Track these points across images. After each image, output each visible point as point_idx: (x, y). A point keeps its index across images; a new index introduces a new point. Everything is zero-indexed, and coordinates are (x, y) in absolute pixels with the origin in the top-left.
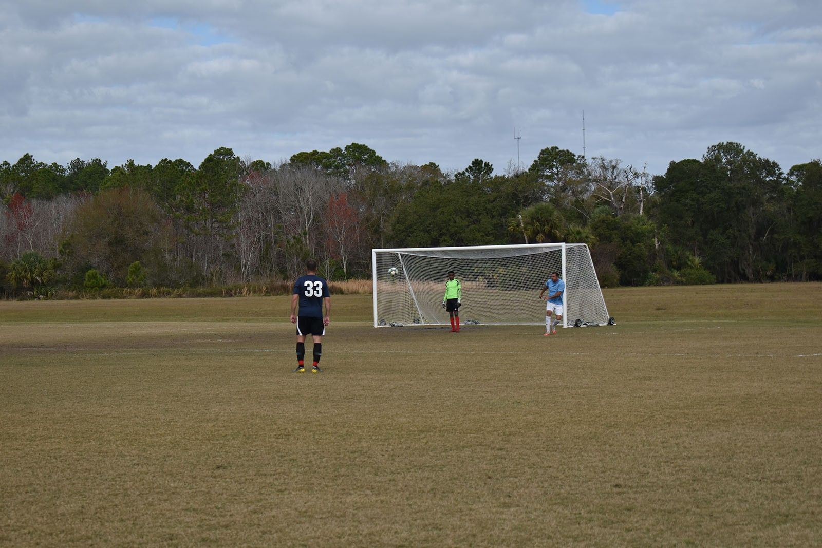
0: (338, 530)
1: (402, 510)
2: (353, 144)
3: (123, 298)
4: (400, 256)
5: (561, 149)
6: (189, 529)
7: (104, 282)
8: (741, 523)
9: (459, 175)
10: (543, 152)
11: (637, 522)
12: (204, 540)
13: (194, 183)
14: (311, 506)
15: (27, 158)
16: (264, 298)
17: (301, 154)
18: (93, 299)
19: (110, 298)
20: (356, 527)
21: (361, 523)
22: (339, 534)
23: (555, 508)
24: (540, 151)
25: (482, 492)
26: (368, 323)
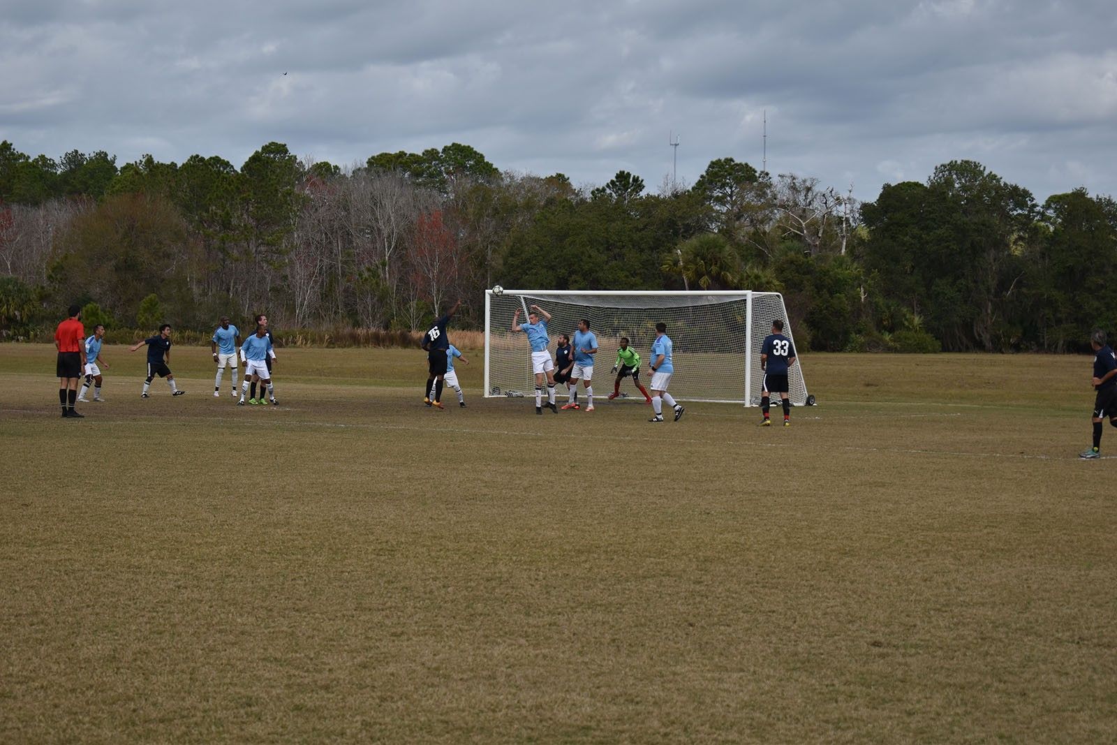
0: (489, 699)
1: (576, 671)
2: (454, 144)
4: (523, 301)
5: (737, 161)
6: (273, 689)
7: (107, 320)
8: (1070, 708)
9: (598, 192)
10: (713, 165)
11: (919, 701)
12: (298, 708)
13: (232, 190)
14: (444, 660)
15: (5, 147)
16: (327, 350)
17: (383, 156)
19: (115, 343)
20: (514, 695)
21: (521, 690)
22: (492, 705)
23: (796, 675)
24: (709, 163)
25: (686, 646)
26: (476, 391)
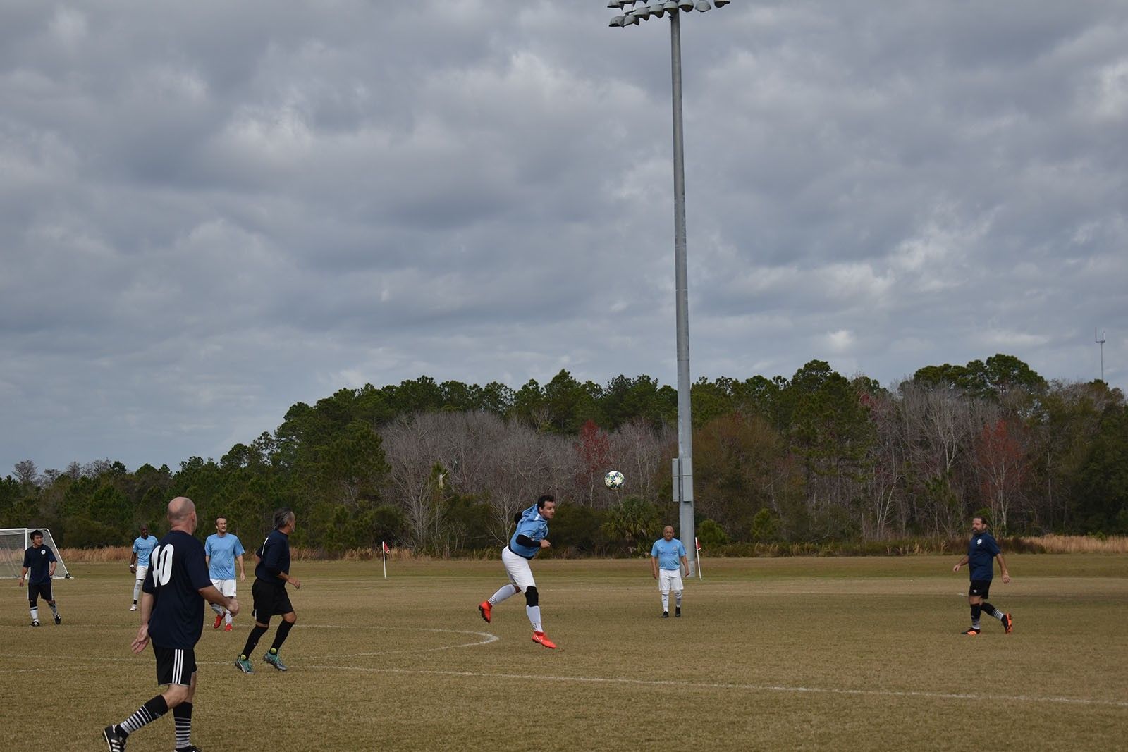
2: (997, 355)
3: (756, 556)
7: (722, 535)
13: (817, 408)
15: (564, 374)
16: (944, 557)
17: (930, 368)
18: (714, 556)
